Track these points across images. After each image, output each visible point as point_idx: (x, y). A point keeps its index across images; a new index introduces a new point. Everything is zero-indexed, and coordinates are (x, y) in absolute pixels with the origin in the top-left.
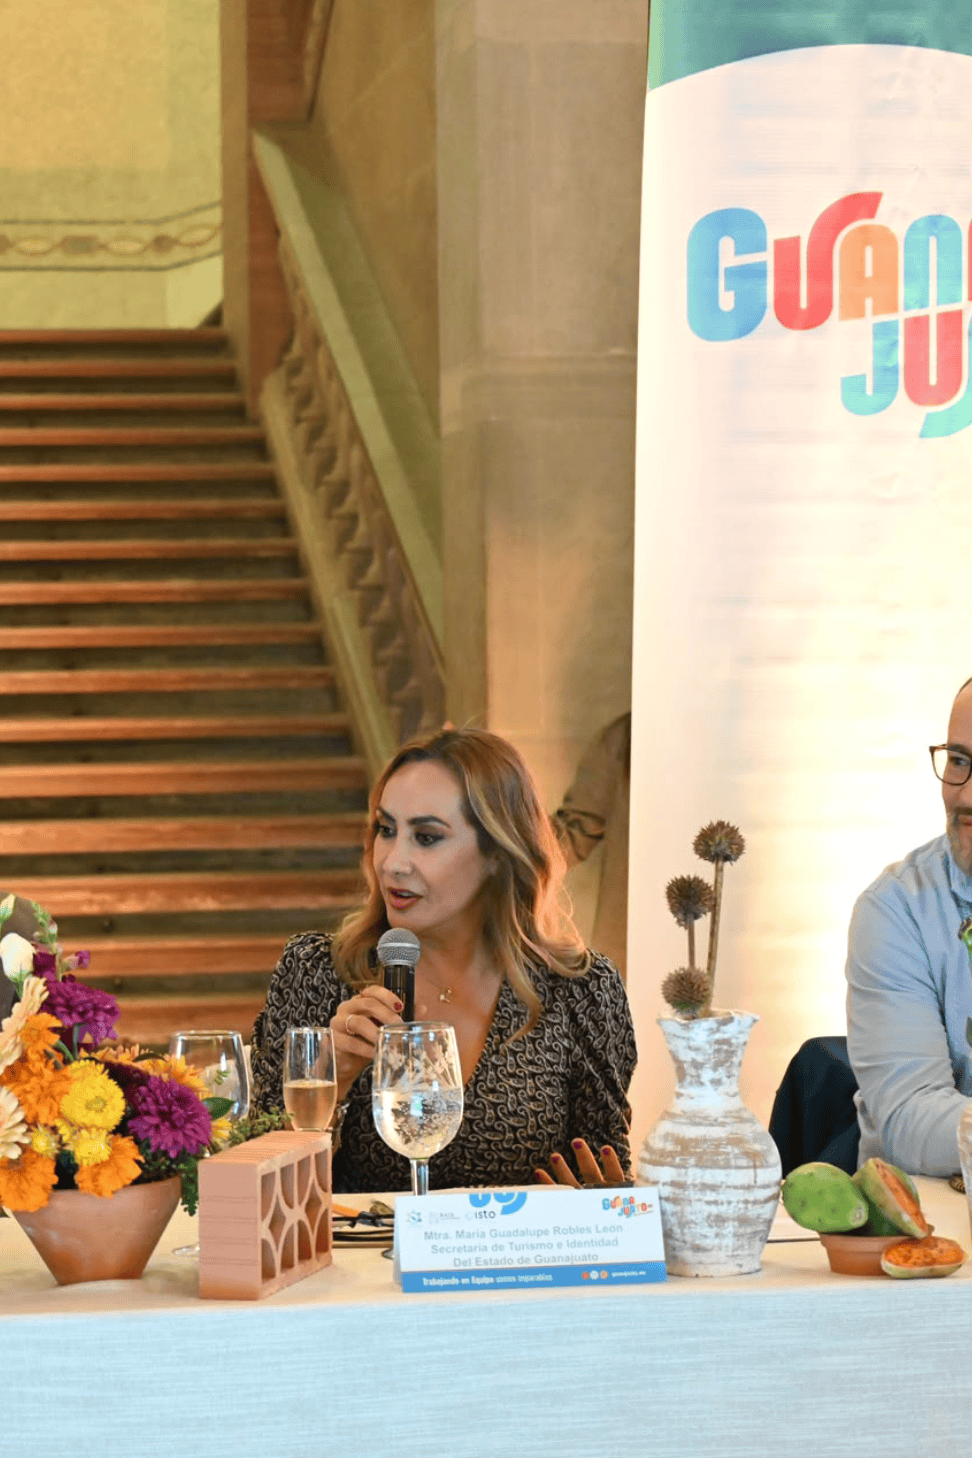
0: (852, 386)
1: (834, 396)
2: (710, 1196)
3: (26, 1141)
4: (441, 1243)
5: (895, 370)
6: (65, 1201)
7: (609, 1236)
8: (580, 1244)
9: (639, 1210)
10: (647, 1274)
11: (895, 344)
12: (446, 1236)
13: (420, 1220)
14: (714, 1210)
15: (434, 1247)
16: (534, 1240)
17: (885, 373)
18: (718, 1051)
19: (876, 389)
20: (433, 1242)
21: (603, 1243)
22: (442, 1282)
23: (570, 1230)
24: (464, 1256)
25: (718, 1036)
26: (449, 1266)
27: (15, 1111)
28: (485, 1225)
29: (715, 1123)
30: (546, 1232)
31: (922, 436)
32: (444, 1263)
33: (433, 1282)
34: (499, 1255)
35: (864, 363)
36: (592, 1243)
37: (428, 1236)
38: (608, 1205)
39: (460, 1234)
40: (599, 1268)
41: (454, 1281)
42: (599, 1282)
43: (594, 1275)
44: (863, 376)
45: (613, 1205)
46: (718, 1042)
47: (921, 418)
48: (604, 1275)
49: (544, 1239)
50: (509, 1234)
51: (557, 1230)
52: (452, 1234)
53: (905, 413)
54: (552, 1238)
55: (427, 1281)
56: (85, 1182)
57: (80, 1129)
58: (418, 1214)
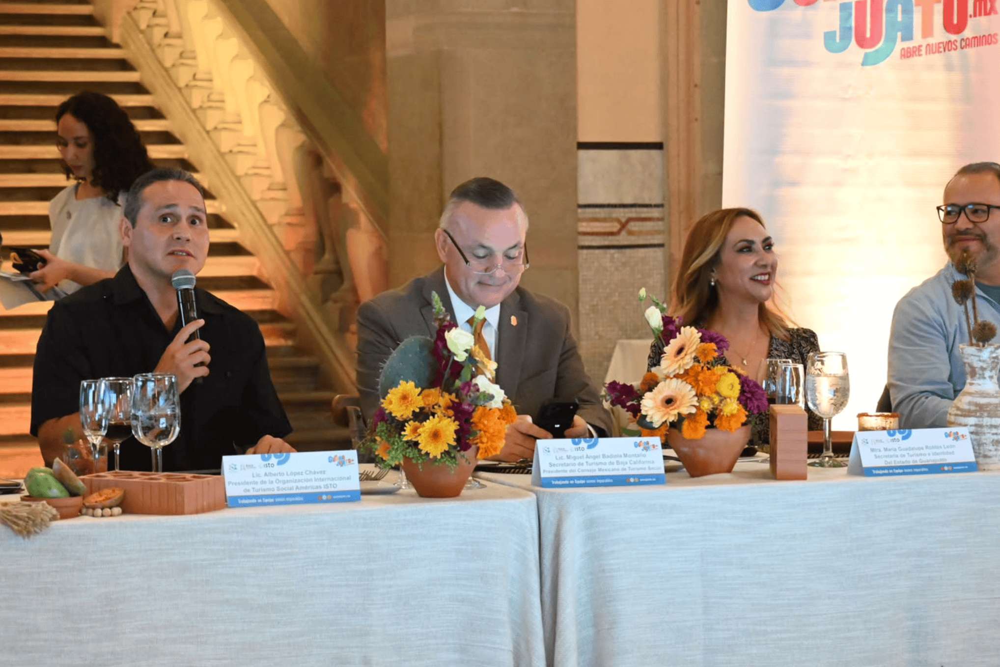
0: (829, 37)
1: (821, 42)
2: (994, 431)
3: (697, 404)
4: (878, 453)
5: (850, 28)
6: (713, 435)
7: (950, 450)
8: (938, 454)
9: (961, 438)
10: (971, 467)
11: (850, 15)
12: (880, 451)
13: (867, 443)
14: (995, 437)
15: (875, 455)
16: (918, 452)
17: (845, 30)
18: (993, 362)
19: (841, 39)
20: (874, 453)
21: (948, 453)
22: (881, 472)
23: (933, 447)
24: (889, 460)
25: (994, 355)
26: (883, 464)
27: (690, 391)
28: (895, 445)
29: (992, 396)
30: (922, 448)
31: (863, 64)
32: (881, 463)
33: (877, 472)
34: (904, 459)
35: (835, 25)
36: (943, 453)
37: (872, 450)
39: (886, 450)
40: (948, 465)
41: (886, 471)
42: (949, 471)
43: (946, 468)
44: (835, 32)
45: (949, 435)
46: (994, 358)
47: (862, 55)
48: (950, 468)
49: (922, 452)
50: (906, 449)
51: (927, 447)
52: (882, 449)
53: (855, 52)
54: (926, 451)
55: (874, 472)
56: (721, 425)
57: (725, 398)
58: (866, 440)
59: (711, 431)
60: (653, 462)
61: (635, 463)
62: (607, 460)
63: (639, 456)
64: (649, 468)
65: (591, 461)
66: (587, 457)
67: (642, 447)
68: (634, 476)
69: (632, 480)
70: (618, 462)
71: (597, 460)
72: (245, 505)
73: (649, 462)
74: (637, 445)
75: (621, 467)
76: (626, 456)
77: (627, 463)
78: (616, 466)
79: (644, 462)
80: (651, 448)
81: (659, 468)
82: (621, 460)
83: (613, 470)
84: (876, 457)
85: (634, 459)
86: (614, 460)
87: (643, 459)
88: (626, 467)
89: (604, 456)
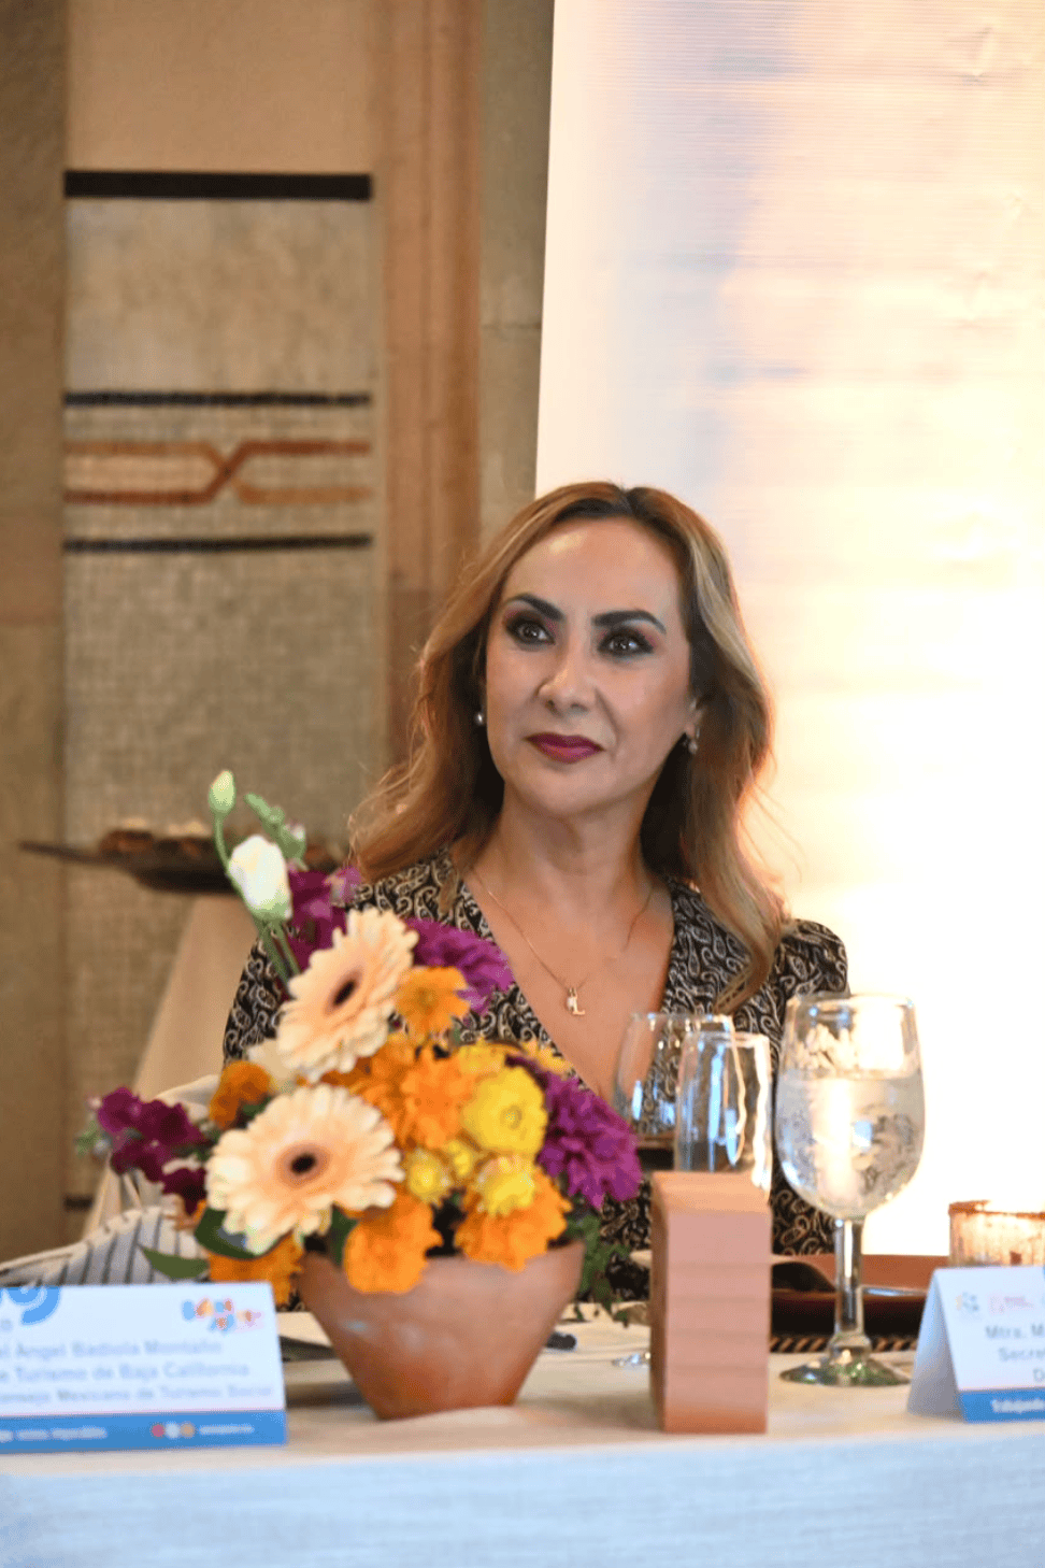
3: (398, 1176)
4: (1012, 1344)
6: (448, 1278)
12: (1018, 1334)
13: (976, 1308)
15: (1002, 1351)
20: (999, 1343)
22: (1020, 1407)
26: (1027, 1381)
27: (375, 1129)
32: (1021, 1376)
33: (1008, 1407)
37: (993, 1332)
39: (1039, 1331)
41: (1038, 1406)
52: (1027, 1330)
55: (996, 1406)
56: (477, 1246)
57: (493, 1155)
58: (973, 1298)
59: (445, 1266)
60: (244, 1371)
61: (184, 1372)
62: (89, 1363)
63: (196, 1349)
64: (233, 1391)
65: (32, 1364)
66: (21, 1351)
67: (207, 1320)
68: (179, 1418)
69: (172, 1431)
70: (125, 1371)
71: (56, 1364)
73: (231, 1370)
74: (192, 1311)
75: (134, 1385)
76: (152, 1347)
77: (154, 1373)
78: (116, 1383)
79: (213, 1371)
80: (240, 1322)
81: (266, 1392)
82: (134, 1361)
83: (108, 1396)
84: (1005, 1355)
85: (181, 1359)
86: (112, 1362)
87: (208, 1359)
88: (152, 1385)
89: (78, 1349)
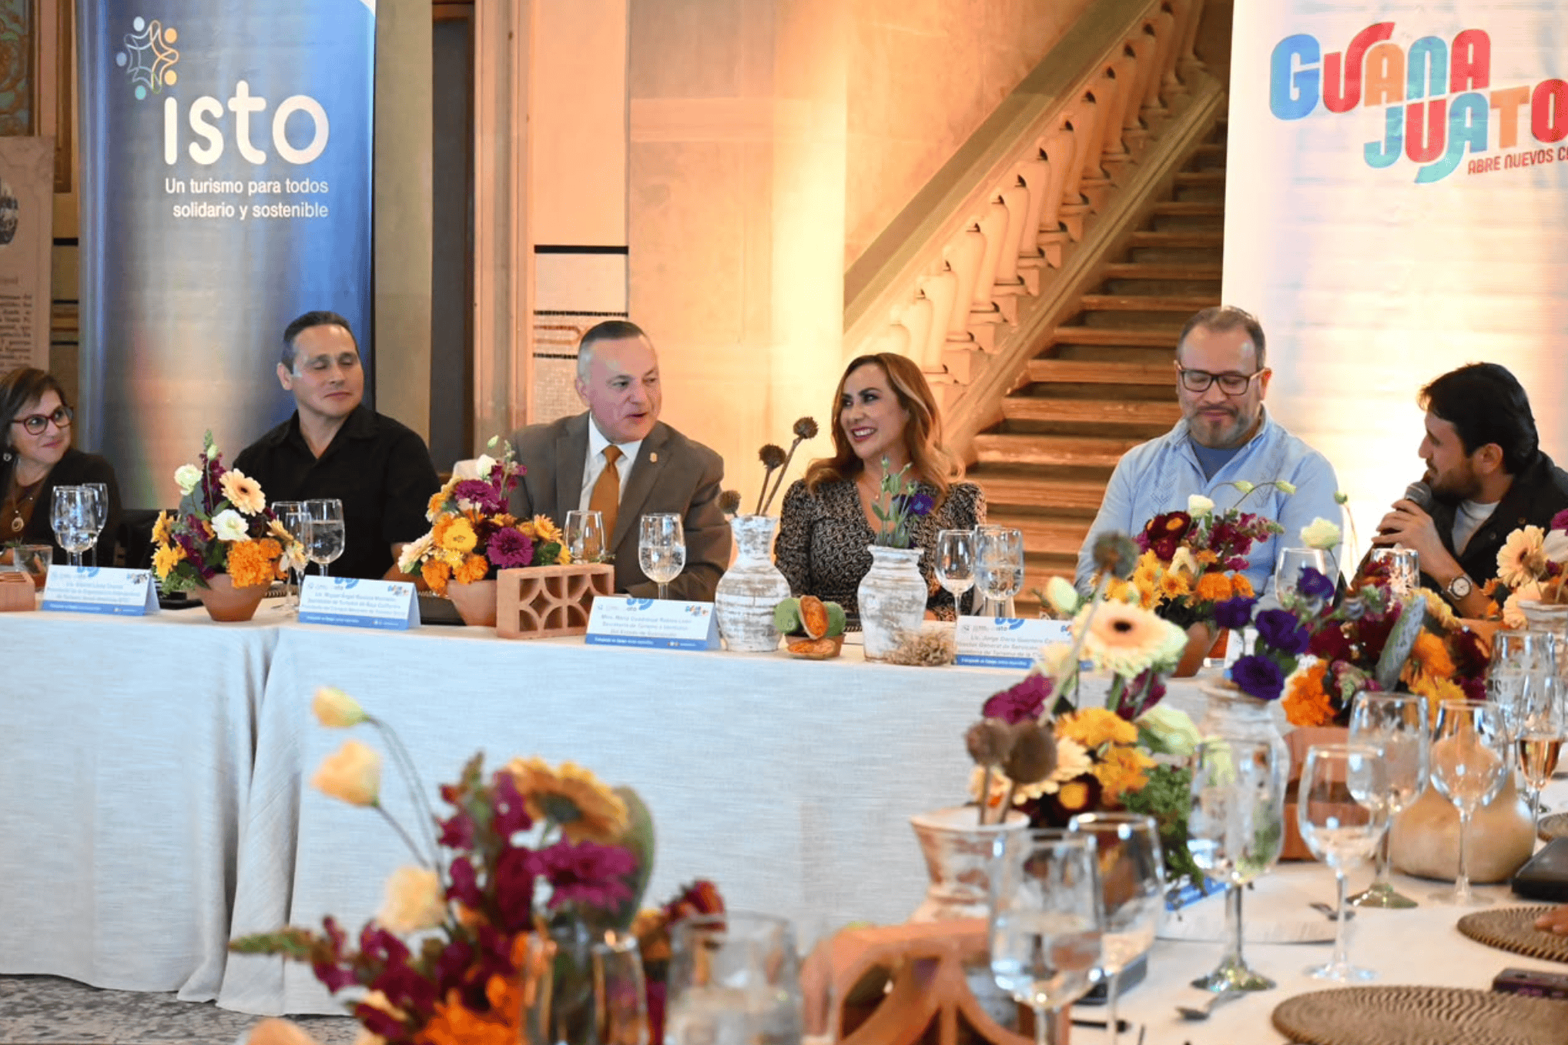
2: (731, 609)
3: (431, 553)
4: (607, 621)
7: (684, 625)
8: (668, 628)
9: (702, 613)
10: (697, 645)
12: (611, 618)
14: (732, 616)
16: (650, 623)
18: (745, 535)
20: (604, 620)
21: (681, 628)
22: (604, 640)
23: (667, 621)
24: (616, 628)
25: (745, 527)
26: (609, 633)
28: (630, 614)
29: (742, 572)
30: (656, 620)
32: (607, 631)
33: (600, 640)
34: (632, 630)
36: (675, 628)
37: (603, 617)
38: (688, 609)
39: (617, 617)
40: (675, 640)
41: (609, 640)
42: (674, 647)
43: (672, 644)
45: (690, 610)
46: (745, 530)
48: (677, 644)
49: (655, 624)
50: (640, 620)
51: (661, 619)
52: (614, 617)
54: (659, 623)
55: (597, 639)
58: (602, 606)
60: (399, 607)
61: (383, 606)
62: (359, 601)
63: (388, 600)
64: (395, 613)
65: (345, 600)
66: (343, 596)
67: (393, 592)
68: (378, 619)
69: (376, 623)
70: (368, 604)
71: (350, 600)
72: (54, 610)
73: (395, 607)
74: (390, 589)
75: (369, 608)
76: (377, 598)
78: (365, 608)
79: (390, 607)
80: (403, 593)
81: (404, 614)
82: (371, 602)
83: (362, 611)
84: (605, 624)
85: (384, 602)
86: (365, 601)
87: (391, 603)
88: (374, 609)
89: (358, 596)
